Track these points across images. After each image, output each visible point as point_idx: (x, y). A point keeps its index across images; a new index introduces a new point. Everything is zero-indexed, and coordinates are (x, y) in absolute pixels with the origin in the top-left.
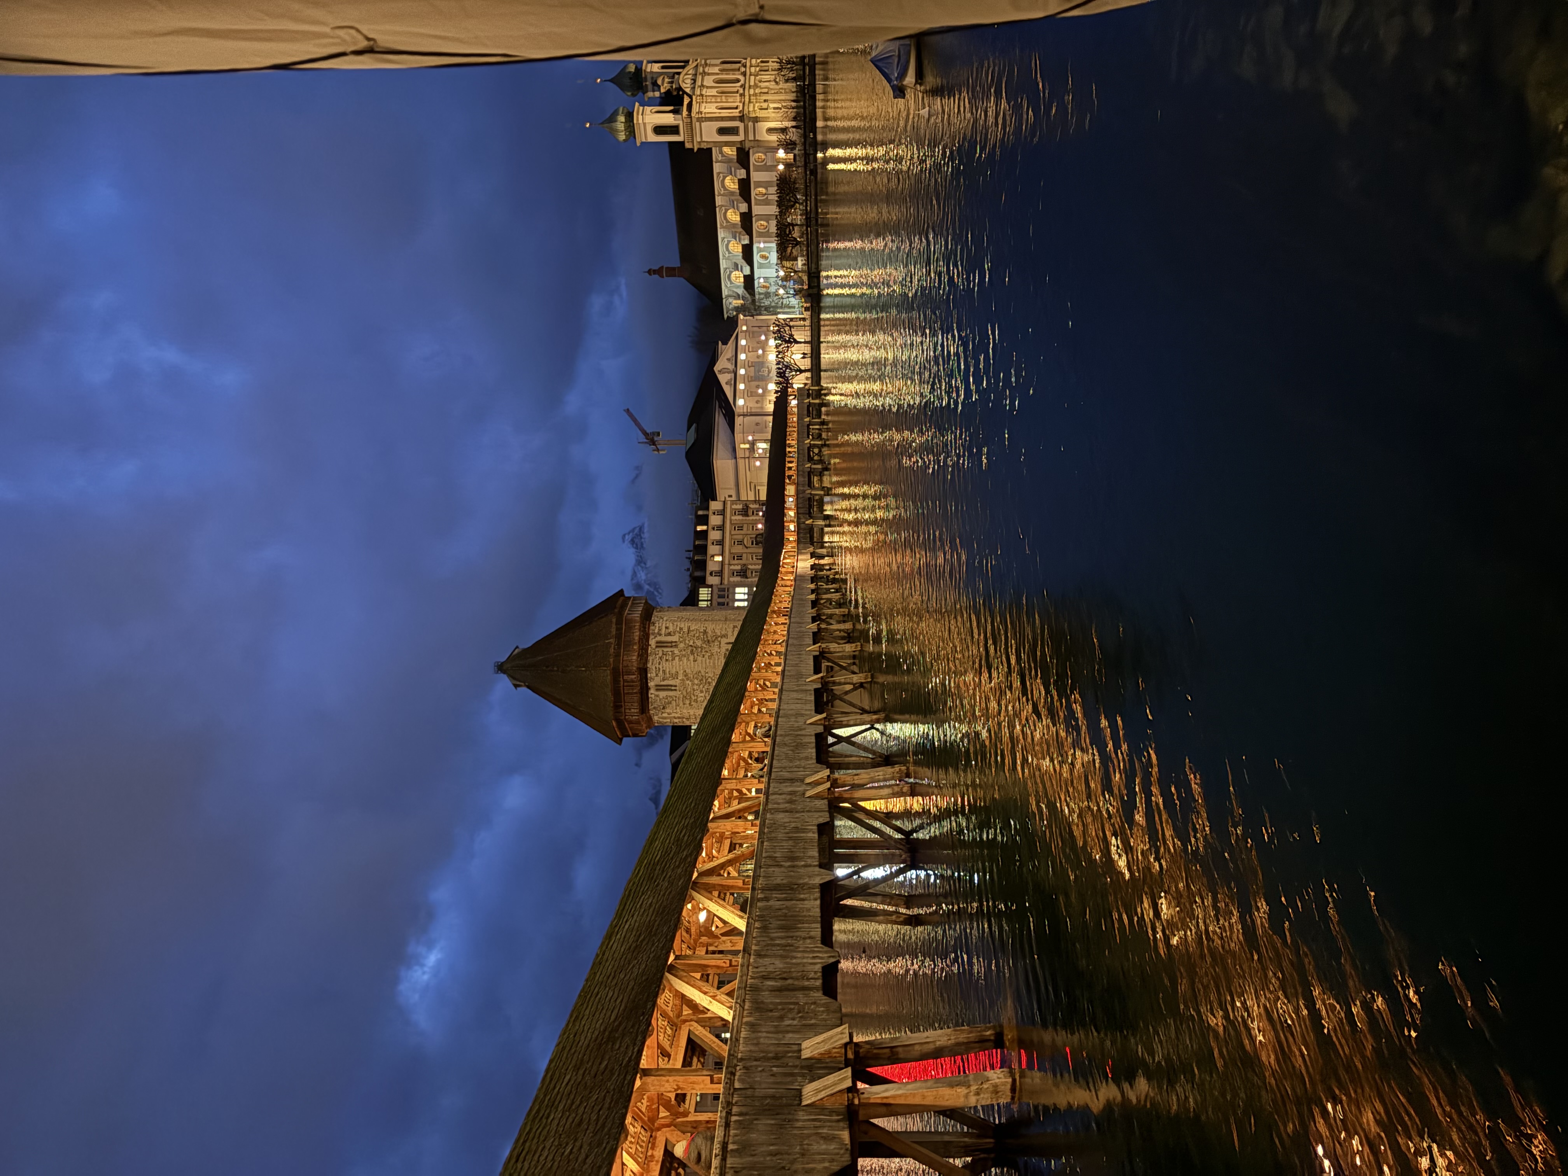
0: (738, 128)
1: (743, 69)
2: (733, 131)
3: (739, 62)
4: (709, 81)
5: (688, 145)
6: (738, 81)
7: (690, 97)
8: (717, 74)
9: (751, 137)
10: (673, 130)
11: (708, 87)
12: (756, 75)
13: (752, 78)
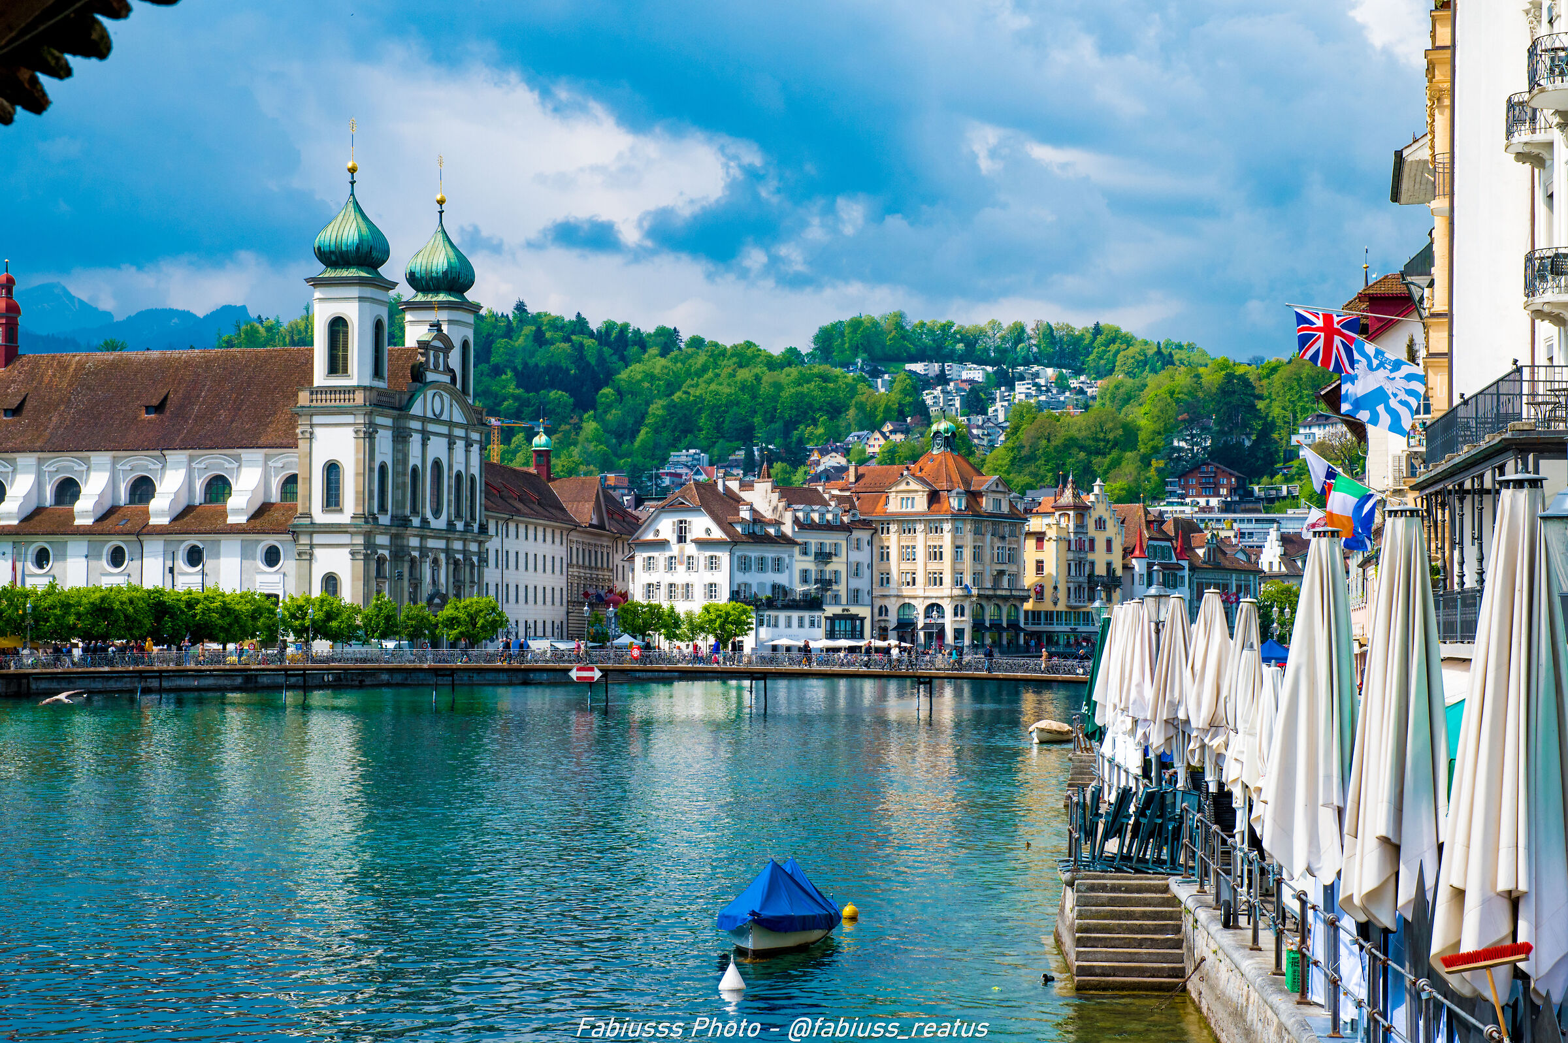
0: (341, 511)
1: (460, 526)
2: (332, 499)
3: (473, 518)
4: (437, 448)
5: (304, 395)
6: (437, 513)
7: (405, 407)
8: (450, 467)
9: (318, 539)
10: (336, 365)
11: (424, 445)
12: (448, 551)
13: (441, 544)
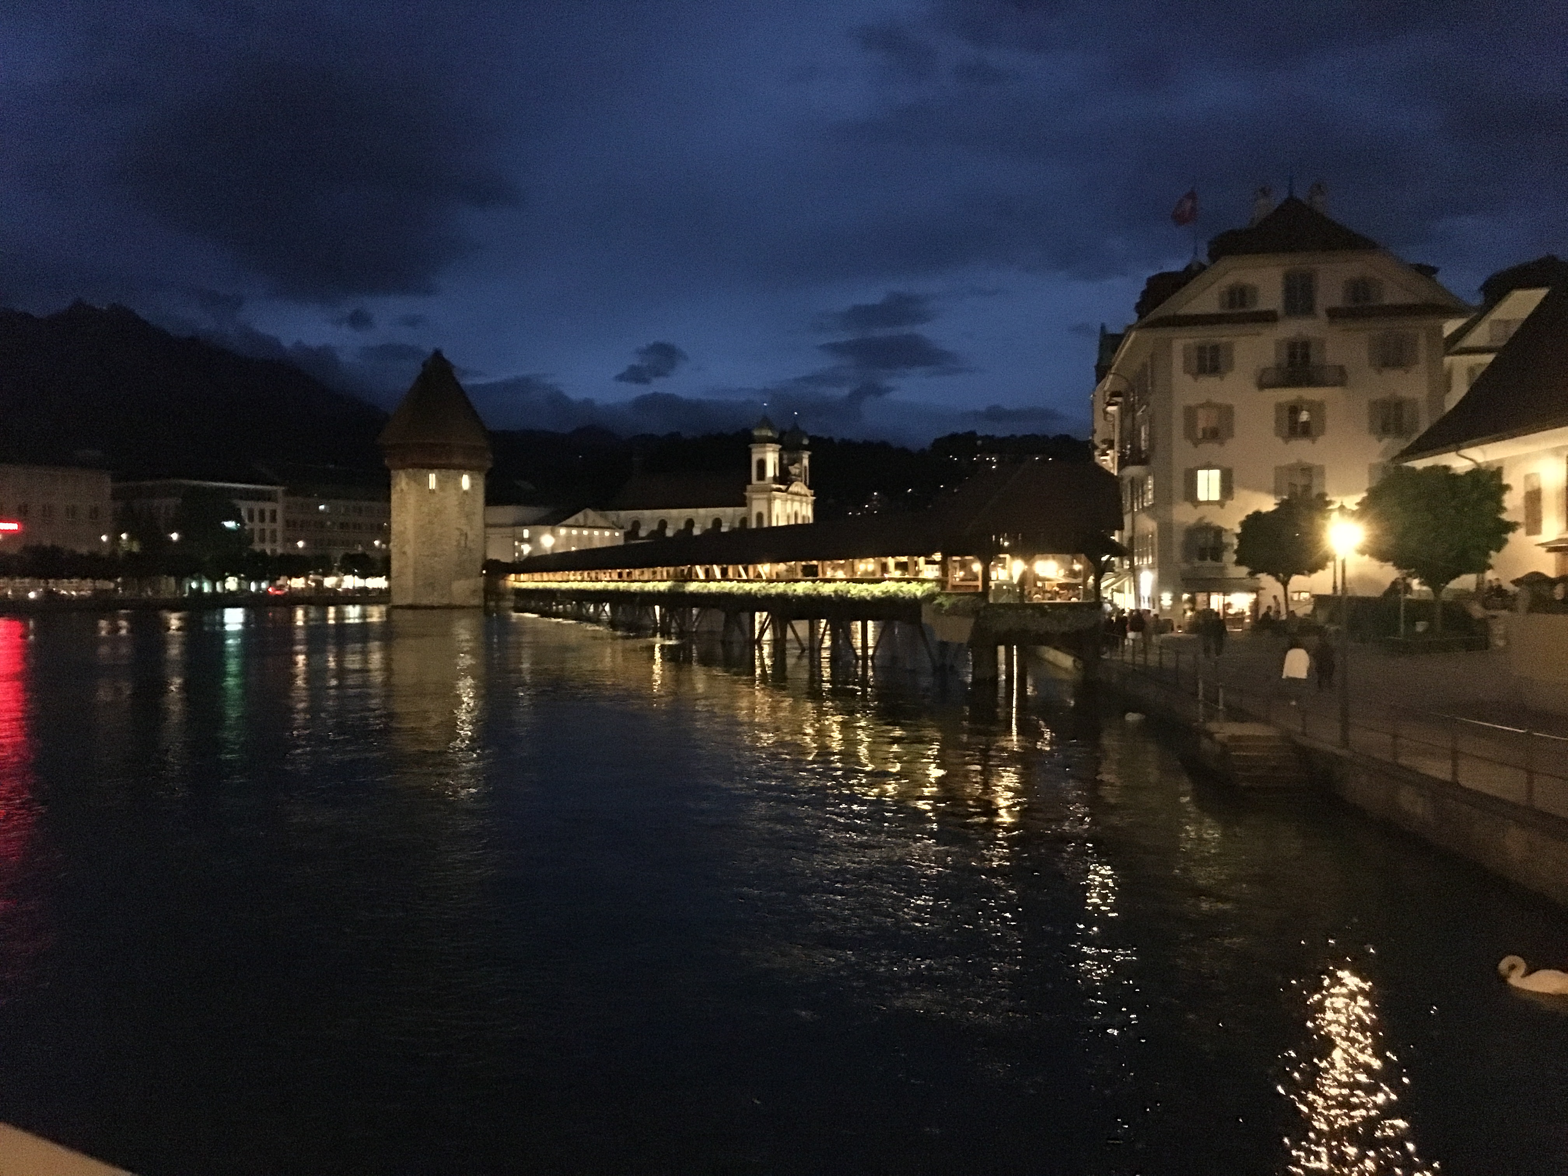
5: (749, 487)
7: (786, 491)
10: (761, 476)
